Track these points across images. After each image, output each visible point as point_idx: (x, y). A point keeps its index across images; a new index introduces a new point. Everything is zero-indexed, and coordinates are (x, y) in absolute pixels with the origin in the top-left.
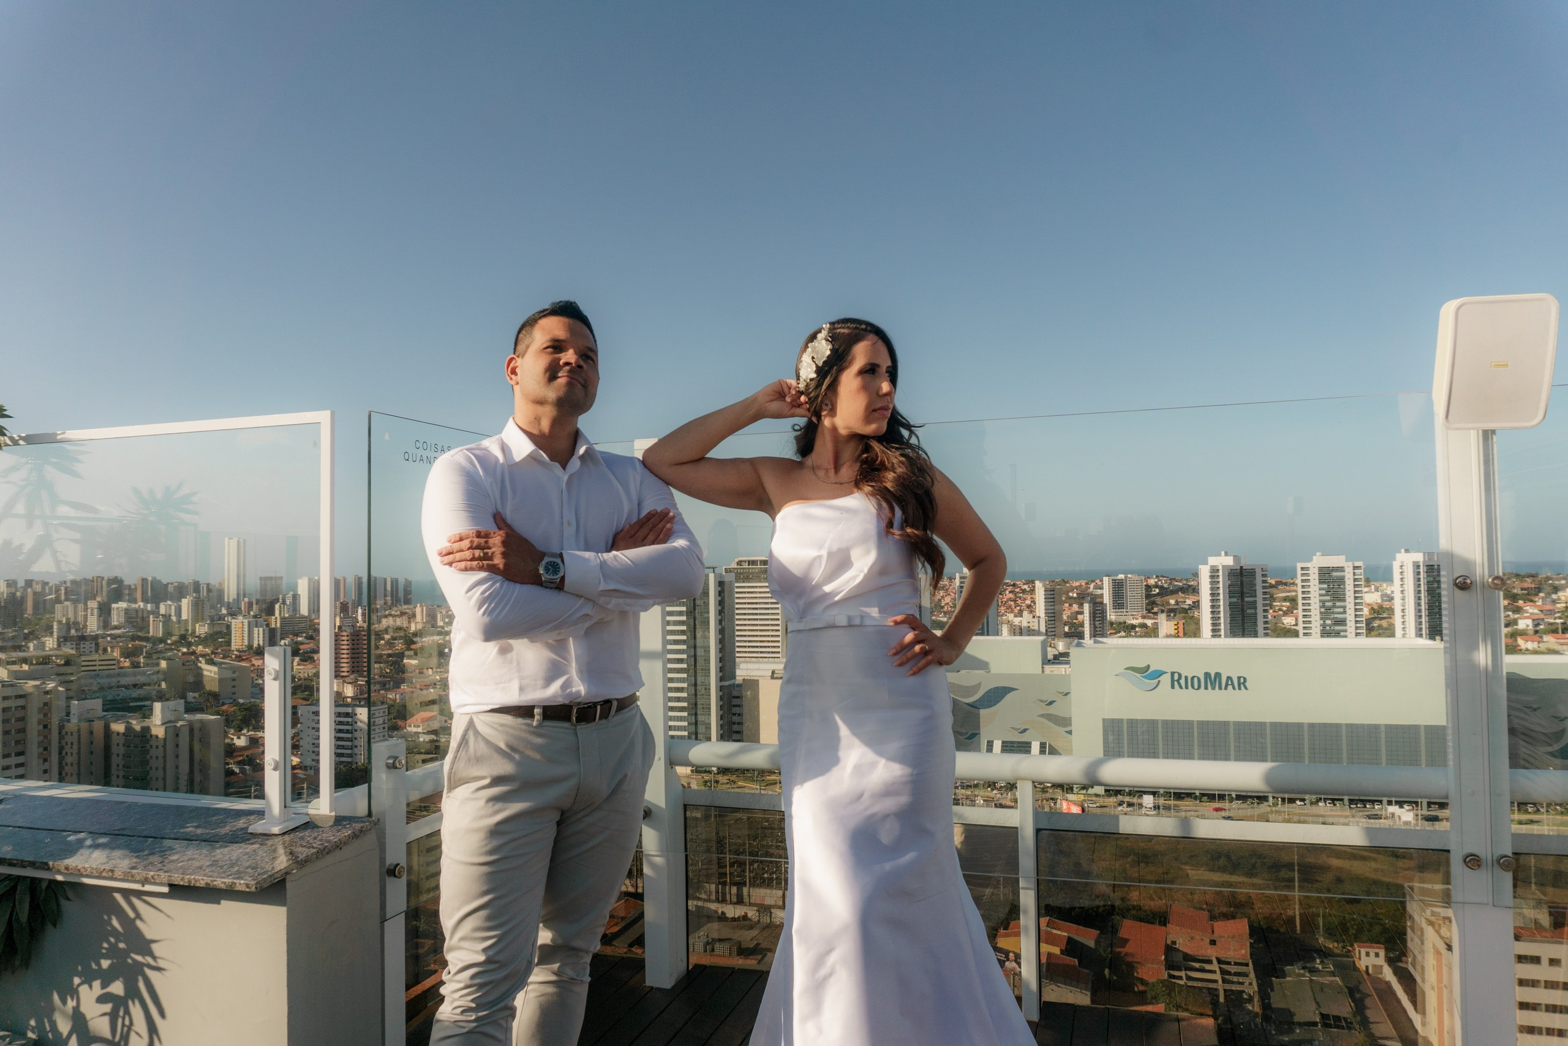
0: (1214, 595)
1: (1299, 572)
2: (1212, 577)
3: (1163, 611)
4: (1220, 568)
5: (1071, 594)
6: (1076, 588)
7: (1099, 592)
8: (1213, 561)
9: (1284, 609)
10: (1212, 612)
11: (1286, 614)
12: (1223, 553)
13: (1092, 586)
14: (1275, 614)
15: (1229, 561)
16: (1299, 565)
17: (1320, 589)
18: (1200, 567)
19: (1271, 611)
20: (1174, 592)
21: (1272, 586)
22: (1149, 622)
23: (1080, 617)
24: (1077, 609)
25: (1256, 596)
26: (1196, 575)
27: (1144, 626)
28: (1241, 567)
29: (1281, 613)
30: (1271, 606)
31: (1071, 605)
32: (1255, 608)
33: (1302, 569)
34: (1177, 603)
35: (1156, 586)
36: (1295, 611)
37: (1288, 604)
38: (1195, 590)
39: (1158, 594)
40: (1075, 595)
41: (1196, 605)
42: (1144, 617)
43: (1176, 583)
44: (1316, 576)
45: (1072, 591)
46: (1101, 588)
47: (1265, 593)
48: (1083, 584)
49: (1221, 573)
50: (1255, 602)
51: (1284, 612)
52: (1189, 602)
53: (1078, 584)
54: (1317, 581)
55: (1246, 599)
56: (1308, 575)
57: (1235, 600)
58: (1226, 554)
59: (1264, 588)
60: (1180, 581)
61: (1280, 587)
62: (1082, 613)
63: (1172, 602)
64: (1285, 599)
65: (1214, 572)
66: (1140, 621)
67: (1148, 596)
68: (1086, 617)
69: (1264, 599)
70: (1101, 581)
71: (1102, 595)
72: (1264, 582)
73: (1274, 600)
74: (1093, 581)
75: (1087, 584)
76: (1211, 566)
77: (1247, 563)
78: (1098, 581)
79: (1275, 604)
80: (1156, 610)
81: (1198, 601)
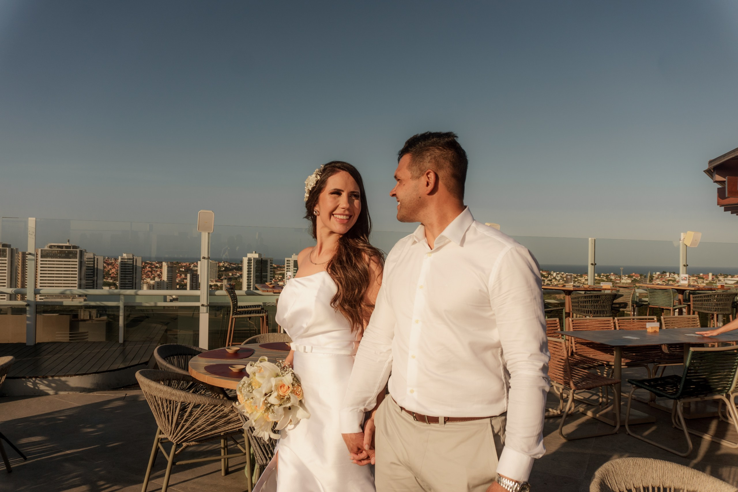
0: (249, 271)
1: (286, 262)
2: (248, 263)
3: (226, 279)
4: (252, 259)
5: (181, 269)
6: (184, 266)
7: (196, 268)
8: (249, 255)
9: (280, 278)
10: (248, 280)
11: (280, 281)
12: (254, 252)
13: (192, 266)
14: (276, 281)
15: (256, 256)
16: (286, 259)
17: (294, 270)
18: (243, 258)
19: (274, 279)
20: (231, 270)
21: (275, 268)
22: (219, 284)
23: (185, 281)
24: (184, 277)
25: (267, 272)
26: (242, 262)
27: (216, 285)
28: (262, 259)
29: (278, 280)
30: (274, 277)
31: (181, 275)
32: (267, 278)
33: (287, 261)
34: (233, 275)
35: (223, 266)
36: (284, 280)
37: (281, 276)
38: (240, 269)
39: (224, 270)
40: (183, 270)
41: (241, 276)
42: (216, 281)
43: (233, 265)
44: (293, 264)
45: (182, 268)
46: (197, 267)
47: (271, 271)
48: (188, 264)
49: (252, 261)
50: (267, 275)
51: (279, 280)
52: (238, 274)
53: (185, 264)
54: (293, 266)
55: (263, 274)
56: (289, 263)
57: (258, 274)
58: (255, 253)
59: (271, 269)
60: (235, 264)
61: (278, 269)
62: (186, 279)
63: (230, 274)
64: (280, 274)
65: (250, 260)
66: (215, 283)
67: (219, 271)
68: (188, 281)
69: (271, 274)
70: (197, 263)
71: (197, 270)
72: (271, 266)
73: (276, 274)
74: (193, 263)
75: (189, 264)
76: (248, 258)
77: (264, 257)
78: (195, 263)
79: (276, 276)
80: (222, 278)
81: (242, 274)
